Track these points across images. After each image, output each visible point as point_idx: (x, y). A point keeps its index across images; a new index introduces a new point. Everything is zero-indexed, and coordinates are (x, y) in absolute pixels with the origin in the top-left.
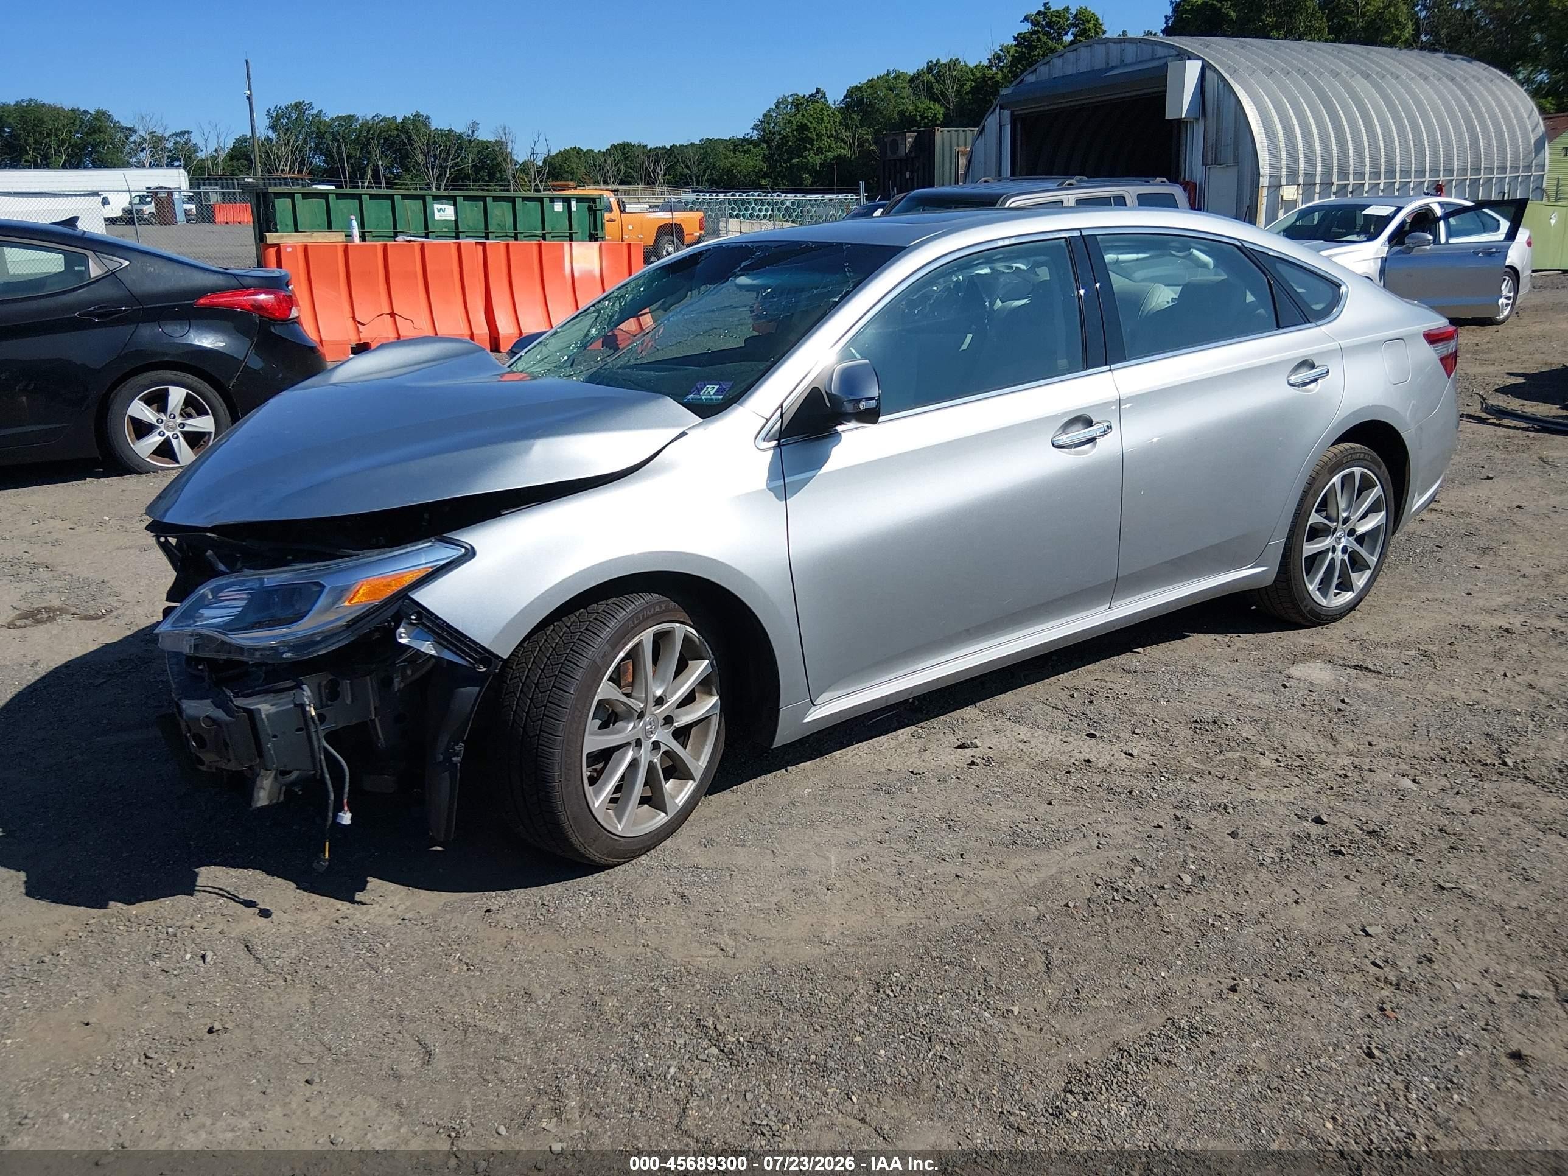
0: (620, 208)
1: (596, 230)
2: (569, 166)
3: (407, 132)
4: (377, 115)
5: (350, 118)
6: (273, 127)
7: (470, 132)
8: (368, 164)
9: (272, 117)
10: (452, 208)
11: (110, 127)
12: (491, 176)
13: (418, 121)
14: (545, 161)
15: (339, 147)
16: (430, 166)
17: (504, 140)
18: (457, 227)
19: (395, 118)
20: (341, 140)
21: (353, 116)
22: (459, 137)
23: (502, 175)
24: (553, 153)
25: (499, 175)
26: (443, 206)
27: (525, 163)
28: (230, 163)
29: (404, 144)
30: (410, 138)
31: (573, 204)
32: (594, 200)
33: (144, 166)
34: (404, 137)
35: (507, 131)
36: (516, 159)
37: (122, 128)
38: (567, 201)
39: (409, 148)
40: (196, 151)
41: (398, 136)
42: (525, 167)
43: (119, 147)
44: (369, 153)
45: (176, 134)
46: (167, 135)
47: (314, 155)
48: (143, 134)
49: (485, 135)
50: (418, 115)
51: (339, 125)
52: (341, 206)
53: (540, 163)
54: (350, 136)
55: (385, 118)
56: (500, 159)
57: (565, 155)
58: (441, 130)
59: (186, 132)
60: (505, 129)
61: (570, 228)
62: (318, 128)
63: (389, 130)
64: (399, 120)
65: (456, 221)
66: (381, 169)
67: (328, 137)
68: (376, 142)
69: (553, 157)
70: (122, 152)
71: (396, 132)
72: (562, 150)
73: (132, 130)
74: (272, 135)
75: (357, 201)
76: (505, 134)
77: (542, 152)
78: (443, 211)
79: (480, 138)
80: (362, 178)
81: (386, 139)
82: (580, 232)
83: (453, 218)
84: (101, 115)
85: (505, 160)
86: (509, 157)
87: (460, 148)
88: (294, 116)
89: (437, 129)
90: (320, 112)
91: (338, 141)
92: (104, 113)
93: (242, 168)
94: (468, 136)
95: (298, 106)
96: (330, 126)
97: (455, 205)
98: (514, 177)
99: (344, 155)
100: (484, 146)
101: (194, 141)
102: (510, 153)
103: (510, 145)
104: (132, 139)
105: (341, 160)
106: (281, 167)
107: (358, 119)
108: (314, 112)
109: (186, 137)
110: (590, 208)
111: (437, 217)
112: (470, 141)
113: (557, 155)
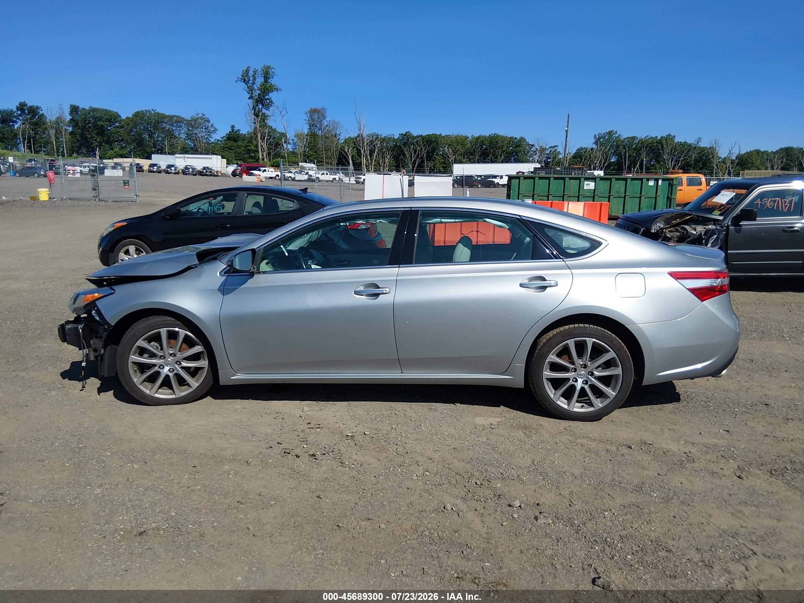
0: (707, 184)
1: (671, 195)
2: (751, 160)
3: (662, 144)
4: (647, 136)
5: (634, 138)
6: (596, 143)
7: (696, 143)
8: (638, 160)
9: (596, 138)
10: (594, 183)
11: (524, 144)
12: (704, 165)
13: (669, 138)
14: (736, 158)
15: (626, 152)
16: (670, 161)
17: (714, 146)
18: (594, 193)
19: (657, 137)
20: (627, 149)
21: (635, 137)
22: (690, 145)
23: (710, 165)
24: (743, 152)
25: (708, 164)
26: (589, 183)
27: (725, 159)
28: (572, 160)
29: (659, 150)
30: (662, 147)
31: (660, 182)
32: (672, 180)
33: (535, 162)
34: (660, 146)
35: (717, 142)
36: (720, 156)
37: (529, 145)
38: (657, 180)
39: (661, 151)
40: (558, 155)
41: (657, 146)
42: (724, 161)
43: (526, 153)
44: (640, 154)
45: (551, 147)
46: (547, 148)
47: (613, 155)
48: (537, 147)
49: (704, 144)
50: (669, 135)
51: (628, 141)
52: (541, 182)
53: (734, 158)
54: (632, 146)
55: (651, 137)
56: (711, 156)
57: (750, 154)
58: (680, 142)
59: (556, 146)
60: (716, 141)
61: (656, 193)
62: (617, 143)
63: (652, 143)
64: (659, 138)
65: (594, 190)
66: (645, 162)
67: (621, 147)
68: (644, 149)
69: (742, 155)
70: (527, 155)
71: (656, 144)
72: (749, 151)
73: (533, 146)
74: (594, 146)
75: (548, 181)
76: (716, 143)
77: (735, 153)
78: (589, 185)
79: (701, 146)
80: (634, 167)
81: (650, 147)
82: (661, 197)
83: (593, 188)
84: (522, 139)
85: (713, 157)
86: (716, 155)
87: (689, 151)
88: (607, 138)
89: (678, 142)
90: (620, 135)
91: (625, 149)
92: (523, 138)
93: (577, 162)
94: (695, 145)
95: (610, 133)
96: (623, 142)
97: (595, 182)
98: (717, 166)
99: (627, 156)
100: (703, 149)
101: (558, 150)
102: (717, 153)
103: (717, 149)
104: (532, 149)
105: (625, 158)
106: (596, 161)
107: (637, 138)
108: (617, 135)
109: (556, 148)
110: (669, 184)
111: (585, 188)
112: (695, 148)
113: (745, 154)
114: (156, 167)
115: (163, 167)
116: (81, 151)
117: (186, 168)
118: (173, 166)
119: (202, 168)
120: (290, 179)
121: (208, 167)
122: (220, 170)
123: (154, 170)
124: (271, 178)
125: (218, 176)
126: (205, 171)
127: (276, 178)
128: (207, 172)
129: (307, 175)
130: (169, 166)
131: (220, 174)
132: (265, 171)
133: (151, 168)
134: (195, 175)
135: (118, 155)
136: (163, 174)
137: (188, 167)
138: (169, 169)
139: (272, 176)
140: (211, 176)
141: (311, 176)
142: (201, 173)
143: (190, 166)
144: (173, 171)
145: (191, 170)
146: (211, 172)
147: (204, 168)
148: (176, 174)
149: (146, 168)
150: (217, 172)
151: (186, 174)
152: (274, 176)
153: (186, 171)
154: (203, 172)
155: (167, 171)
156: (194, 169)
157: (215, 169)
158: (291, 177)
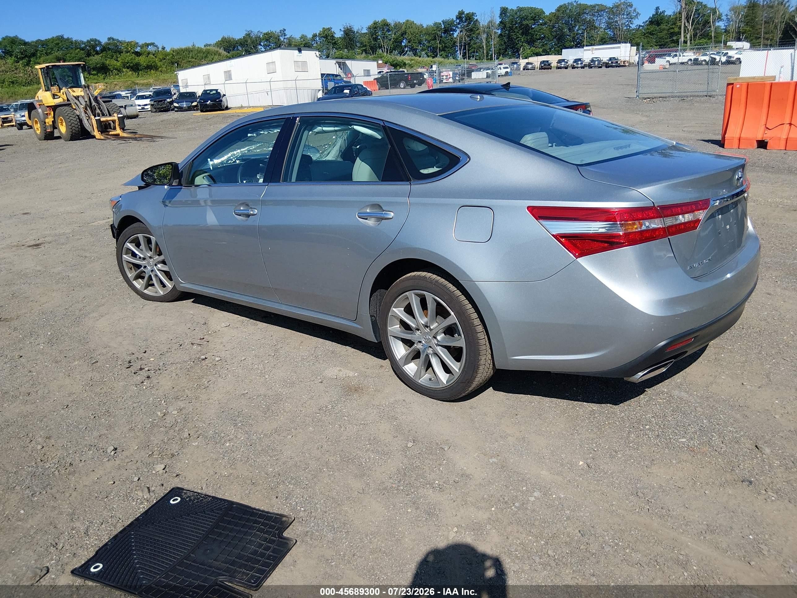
114: (563, 63)
115: (571, 62)
116: (507, 53)
117: (592, 61)
118: (580, 60)
119: (608, 59)
120: (704, 63)
121: (614, 58)
122: (627, 59)
123: (562, 66)
124: (682, 63)
125: (625, 66)
126: (610, 62)
127: (688, 63)
128: (612, 63)
129: (725, 57)
130: (576, 61)
131: (627, 64)
132: (676, 55)
133: (559, 64)
134: (601, 67)
135: (534, 53)
136: (570, 69)
137: (595, 59)
138: (575, 64)
139: (684, 61)
140: (616, 67)
141: (730, 57)
142: (607, 66)
143: (596, 58)
144: (579, 66)
145: (596, 63)
146: (617, 62)
147: (610, 59)
148: (582, 68)
149: (554, 64)
150: (624, 62)
151: (591, 67)
152: (686, 61)
153: (592, 63)
154: (608, 63)
155: (574, 65)
156: (599, 61)
157: (622, 59)
158: (705, 61)
